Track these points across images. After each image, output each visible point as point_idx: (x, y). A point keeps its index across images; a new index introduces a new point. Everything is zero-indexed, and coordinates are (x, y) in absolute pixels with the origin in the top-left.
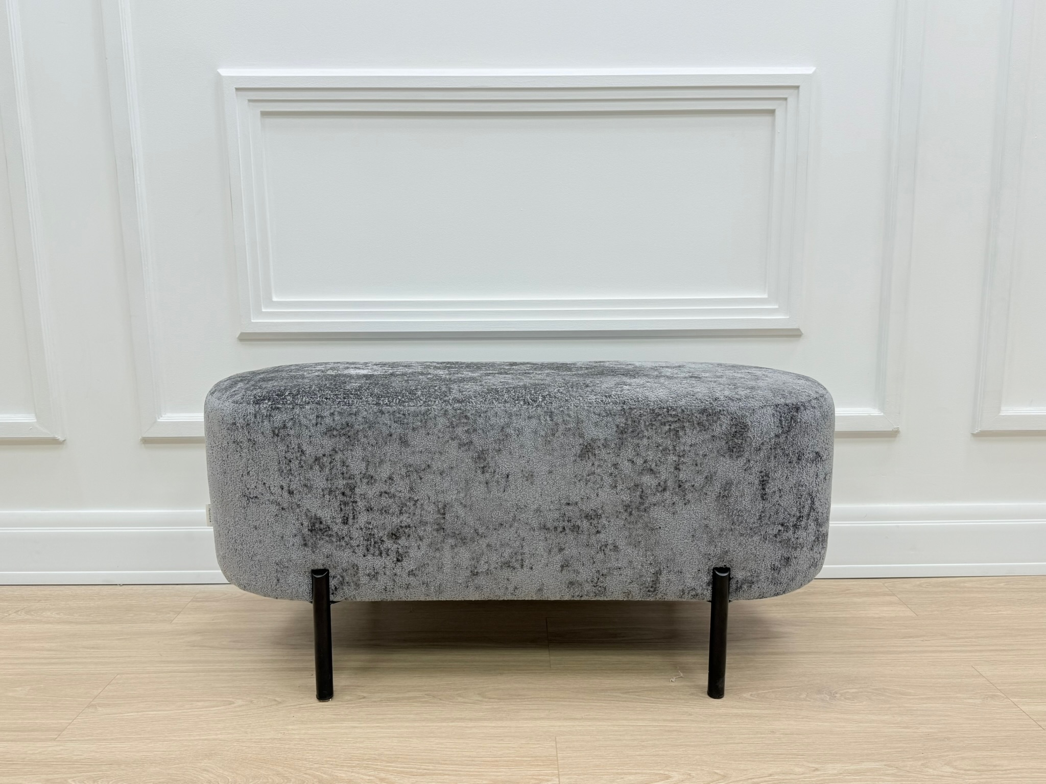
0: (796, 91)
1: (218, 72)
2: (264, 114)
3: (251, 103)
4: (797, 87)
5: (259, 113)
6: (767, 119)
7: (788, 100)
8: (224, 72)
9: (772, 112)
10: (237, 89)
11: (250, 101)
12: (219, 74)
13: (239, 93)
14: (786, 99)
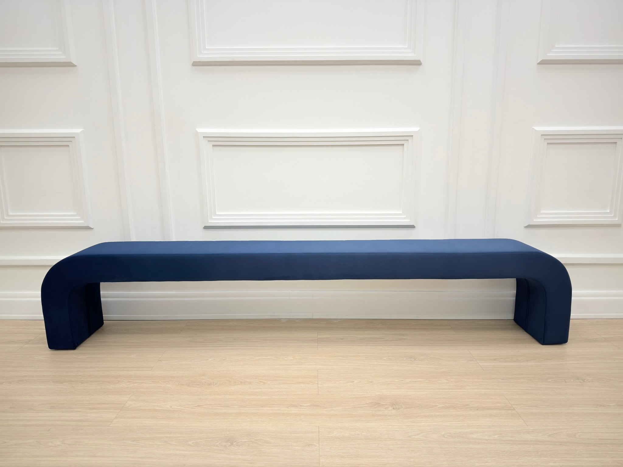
0: (412, 137)
1: (196, 130)
2: (213, 146)
3: (209, 142)
4: (413, 136)
5: (212, 146)
6: (401, 147)
7: (409, 141)
8: (199, 130)
9: (403, 145)
10: (203, 137)
11: (208, 141)
12: (197, 131)
13: (204, 138)
14: (408, 140)
